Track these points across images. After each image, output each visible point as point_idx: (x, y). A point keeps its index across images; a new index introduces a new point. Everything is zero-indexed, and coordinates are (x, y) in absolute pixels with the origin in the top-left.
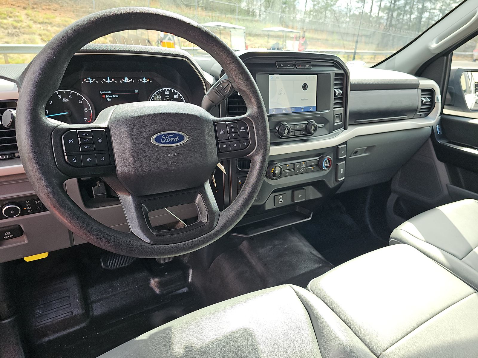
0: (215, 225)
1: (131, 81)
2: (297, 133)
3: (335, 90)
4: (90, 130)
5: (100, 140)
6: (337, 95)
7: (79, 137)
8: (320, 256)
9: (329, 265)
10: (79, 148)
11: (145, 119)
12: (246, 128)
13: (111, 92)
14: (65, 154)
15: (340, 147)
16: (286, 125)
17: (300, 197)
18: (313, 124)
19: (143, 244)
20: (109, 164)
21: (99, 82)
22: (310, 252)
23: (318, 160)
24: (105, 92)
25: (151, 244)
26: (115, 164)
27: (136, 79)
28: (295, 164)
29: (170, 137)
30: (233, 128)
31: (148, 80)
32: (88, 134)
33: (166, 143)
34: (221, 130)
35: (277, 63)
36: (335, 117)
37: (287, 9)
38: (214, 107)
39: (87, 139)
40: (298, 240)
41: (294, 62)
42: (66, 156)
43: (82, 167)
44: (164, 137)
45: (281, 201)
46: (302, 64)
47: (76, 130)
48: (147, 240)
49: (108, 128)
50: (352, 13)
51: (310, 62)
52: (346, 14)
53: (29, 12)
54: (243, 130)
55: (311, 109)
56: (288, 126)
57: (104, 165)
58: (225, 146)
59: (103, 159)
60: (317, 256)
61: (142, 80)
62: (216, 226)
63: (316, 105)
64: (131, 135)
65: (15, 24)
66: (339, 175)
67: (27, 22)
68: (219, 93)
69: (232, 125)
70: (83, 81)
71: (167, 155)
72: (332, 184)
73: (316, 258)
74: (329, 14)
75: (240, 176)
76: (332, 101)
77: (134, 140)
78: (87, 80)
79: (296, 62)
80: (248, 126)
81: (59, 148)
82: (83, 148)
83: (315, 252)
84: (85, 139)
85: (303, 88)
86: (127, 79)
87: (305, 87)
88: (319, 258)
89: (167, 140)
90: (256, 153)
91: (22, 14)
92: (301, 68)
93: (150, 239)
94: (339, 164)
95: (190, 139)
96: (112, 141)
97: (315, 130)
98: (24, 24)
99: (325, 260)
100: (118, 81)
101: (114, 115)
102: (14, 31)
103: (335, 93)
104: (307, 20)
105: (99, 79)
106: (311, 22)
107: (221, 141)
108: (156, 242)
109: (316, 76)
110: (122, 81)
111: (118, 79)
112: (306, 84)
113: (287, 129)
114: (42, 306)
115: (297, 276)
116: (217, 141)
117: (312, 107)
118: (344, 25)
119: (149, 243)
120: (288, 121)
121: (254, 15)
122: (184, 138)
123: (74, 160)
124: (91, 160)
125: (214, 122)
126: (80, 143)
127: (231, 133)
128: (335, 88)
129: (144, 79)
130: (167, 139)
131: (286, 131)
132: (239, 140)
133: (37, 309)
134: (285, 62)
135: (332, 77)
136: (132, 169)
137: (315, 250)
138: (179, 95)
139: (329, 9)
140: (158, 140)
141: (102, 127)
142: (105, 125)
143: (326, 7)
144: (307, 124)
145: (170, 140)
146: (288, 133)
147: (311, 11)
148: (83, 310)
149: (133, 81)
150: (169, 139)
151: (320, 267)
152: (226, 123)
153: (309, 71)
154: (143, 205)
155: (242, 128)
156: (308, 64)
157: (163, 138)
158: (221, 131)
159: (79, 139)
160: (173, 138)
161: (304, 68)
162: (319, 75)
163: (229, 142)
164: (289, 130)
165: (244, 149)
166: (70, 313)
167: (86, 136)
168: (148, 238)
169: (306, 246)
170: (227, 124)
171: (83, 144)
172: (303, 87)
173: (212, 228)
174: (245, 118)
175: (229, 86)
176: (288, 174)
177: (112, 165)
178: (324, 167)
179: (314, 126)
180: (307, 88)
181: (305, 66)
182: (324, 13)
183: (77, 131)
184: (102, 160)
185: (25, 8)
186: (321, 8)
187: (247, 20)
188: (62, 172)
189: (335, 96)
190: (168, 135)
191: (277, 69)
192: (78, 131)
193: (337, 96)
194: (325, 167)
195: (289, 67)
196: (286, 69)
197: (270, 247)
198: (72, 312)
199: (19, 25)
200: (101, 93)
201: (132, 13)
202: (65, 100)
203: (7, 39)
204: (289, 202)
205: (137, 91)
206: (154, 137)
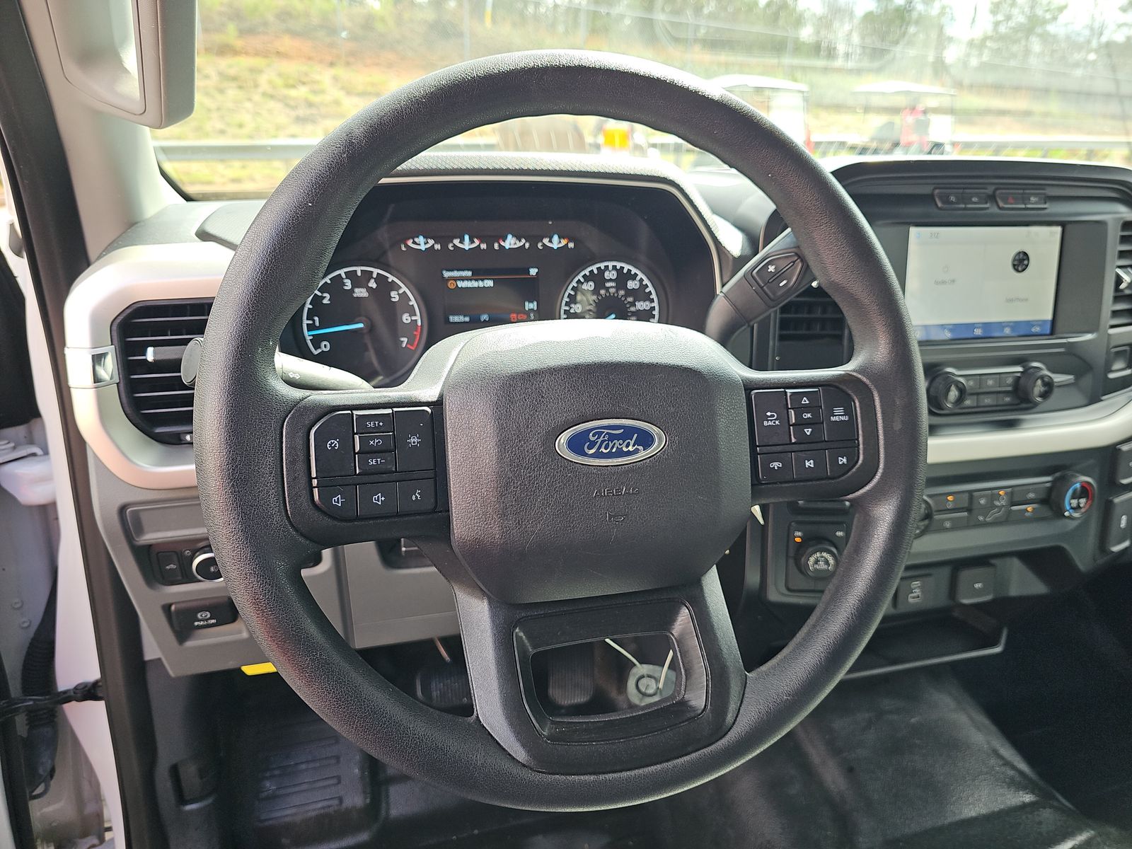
0: (730, 718)
1: (522, 244)
2: (988, 401)
3: (1120, 272)
4: (389, 411)
5: (414, 440)
6: (1123, 286)
7: (356, 434)
8: (1023, 766)
9: (1055, 804)
10: (353, 465)
11: (545, 380)
12: (849, 411)
13: (469, 274)
14: (315, 482)
15: (1125, 448)
16: (954, 374)
17: (976, 590)
18: (1042, 378)
19: (506, 765)
20: (434, 511)
21: (444, 247)
22: (993, 751)
23: (1048, 485)
24: (456, 274)
25: (531, 769)
26: (449, 511)
27: (534, 239)
28: (975, 494)
29: (612, 438)
30: (806, 408)
31: (564, 242)
32: (381, 424)
33: (598, 455)
34: (769, 414)
35: (937, 191)
36: (1112, 355)
37: (921, 36)
38: (743, 328)
39: (377, 437)
40: (953, 705)
41: (990, 190)
42: (315, 487)
43: (357, 518)
44: (593, 436)
45: (915, 594)
46: (1019, 194)
47: (349, 412)
48: (520, 754)
49: (438, 405)
50: (1104, 39)
51: (1043, 187)
52: (1089, 42)
53: (340, 71)
54: (839, 415)
55: (1036, 329)
56: (961, 380)
57: (419, 514)
58: (776, 465)
59: (416, 496)
60: (1014, 768)
61: (550, 241)
62: (734, 723)
63: (1049, 317)
64: (501, 429)
65: (313, 98)
66: (1114, 533)
67: (334, 93)
68: (762, 288)
69: (805, 401)
70: (407, 246)
71: (599, 491)
72: (1083, 558)
73: (1011, 773)
74: (1036, 46)
75: (800, 518)
76: (1108, 305)
77: (508, 441)
78: (414, 243)
79: (997, 189)
80: (857, 404)
81: (300, 466)
82: (363, 463)
83: (1008, 752)
84: (373, 438)
85: (1014, 265)
86: (513, 241)
87: (1021, 262)
88: (1021, 773)
89: (603, 446)
90: (880, 494)
91: (325, 76)
92: (1012, 207)
93: (529, 751)
94: (1117, 500)
95: (672, 442)
96: (447, 443)
97: (1045, 395)
98: (327, 98)
99: (1041, 783)
100: (490, 246)
101: (460, 365)
102: (309, 112)
103: (1119, 280)
104: (974, 62)
105: (444, 239)
106: (983, 67)
107: (765, 449)
108: (545, 761)
109: (1058, 229)
110: (500, 245)
111: (489, 240)
112: (1025, 254)
113: (957, 387)
114: (277, 772)
115: (951, 824)
116: (753, 446)
117: (1040, 323)
118: (1079, 72)
119: (524, 765)
120: (959, 365)
121: (831, 53)
122: (653, 441)
123: (337, 501)
124: (383, 499)
125: (749, 386)
126: (357, 449)
127: (801, 424)
128: (1120, 267)
129: (556, 238)
130: (603, 442)
131: (953, 394)
132: (824, 447)
133: (267, 778)
134: (961, 191)
135: (1114, 233)
136: (494, 532)
137: (1008, 745)
138: (641, 280)
139: (1039, 30)
140: (577, 444)
141: (424, 399)
142: (430, 393)
143: (1033, 25)
144: (1019, 375)
145: (611, 445)
146: (960, 400)
147: (985, 39)
148: (366, 798)
149: (527, 245)
150: (608, 443)
151: (1024, 806)
152: (786, 392)
153: (1038, 215)
154: (517, 630)
155: (839, 410)
156: (1035, 195)
157: (592, 439)
158: (766, 418)
159: (357, 437)
160: (621, 441)
161: (1023, 206)
162: (1069, 227)
163: (791, 452)
164: (962, 391)
165: (840, 477)
166: (336, 802)
167: (377, 430)
168: (524, 746)
169: (979, 729)
170: (789, 395)
171: (367, 452)
172: (1016, 263)
173: (720, 730)
174: (847, 379)
175: (796, 268)
176: (948, 525)
177: (441, 512)
178: (1068, 508)
179: (1043, 381)
180: (1027, 266)
181: (1025, 199)
182: (1023, 43)
183: (352, 414)
184: (414, 498)
185: (332, 64)
186: (1015, 30)
187: (814, 69)
188: (302, 535)
189: (1117, 289)
190: (606, 431)
191: (936, 210)
192: (355, 412)
193: (1122, 291)
194: (1072, 508)
195: (975, 203)
196: (965, 209)
197: (867, 715)
198: (341, 800)
199: (315, 99)
200: (447, 274)
201: (533, 68)
202: (361, 293)
203: (295, 129)
204: (941, 601)
205: (533, 272)
206: (564, 438)
